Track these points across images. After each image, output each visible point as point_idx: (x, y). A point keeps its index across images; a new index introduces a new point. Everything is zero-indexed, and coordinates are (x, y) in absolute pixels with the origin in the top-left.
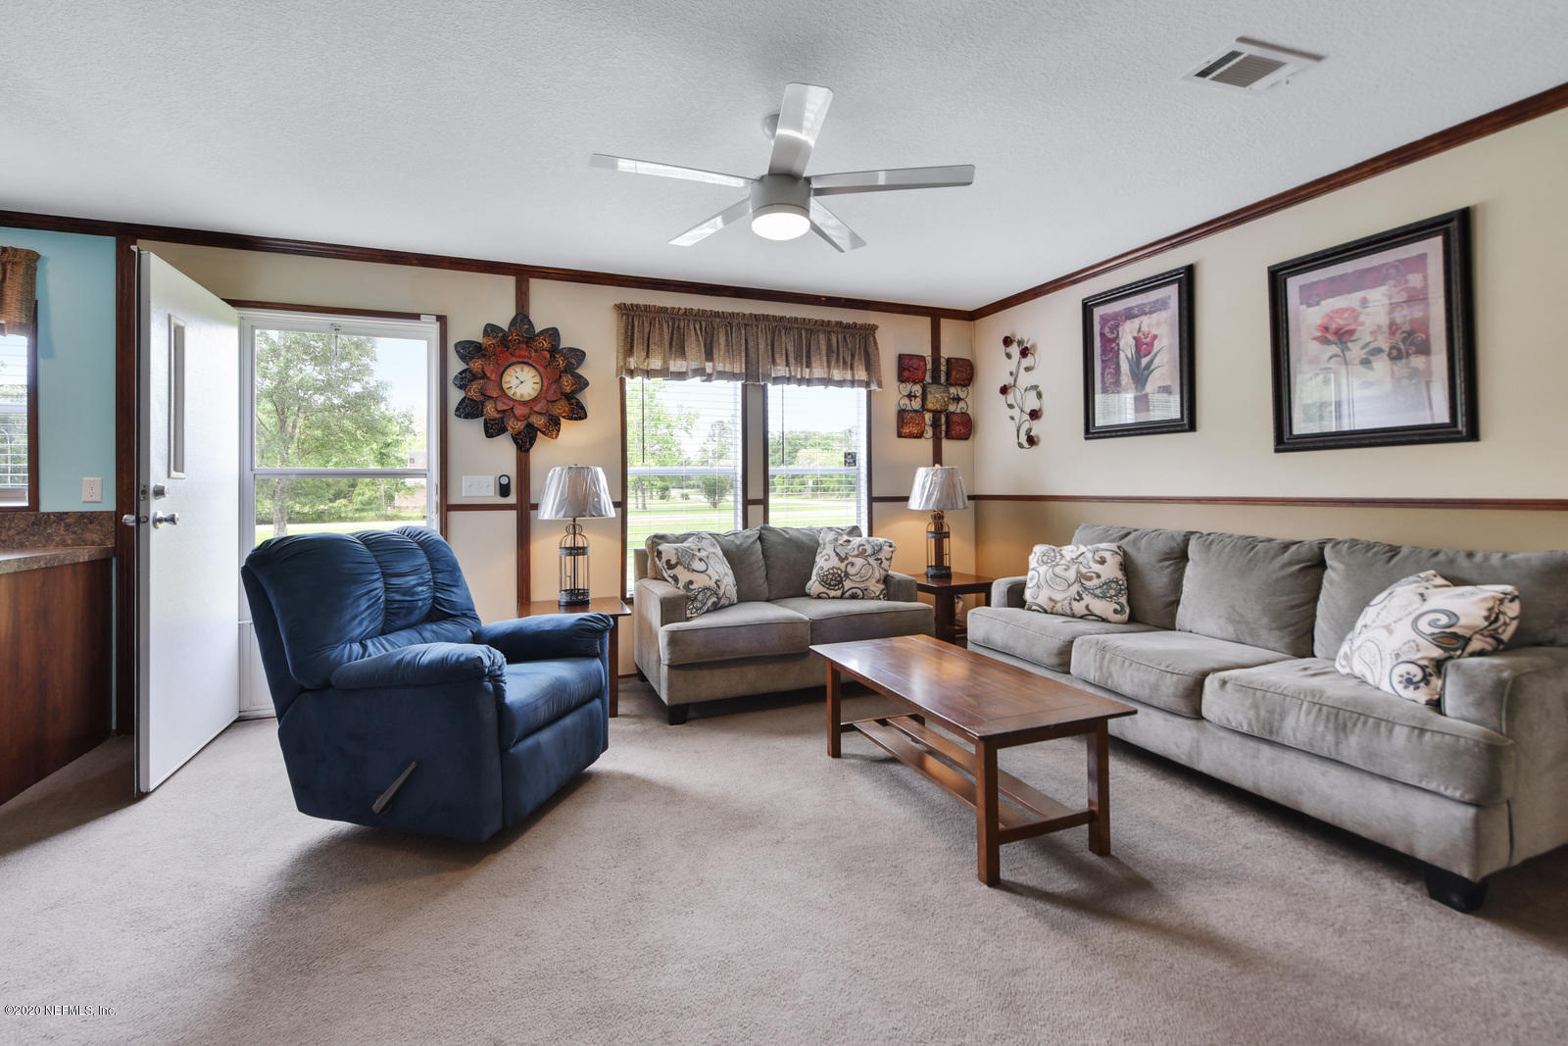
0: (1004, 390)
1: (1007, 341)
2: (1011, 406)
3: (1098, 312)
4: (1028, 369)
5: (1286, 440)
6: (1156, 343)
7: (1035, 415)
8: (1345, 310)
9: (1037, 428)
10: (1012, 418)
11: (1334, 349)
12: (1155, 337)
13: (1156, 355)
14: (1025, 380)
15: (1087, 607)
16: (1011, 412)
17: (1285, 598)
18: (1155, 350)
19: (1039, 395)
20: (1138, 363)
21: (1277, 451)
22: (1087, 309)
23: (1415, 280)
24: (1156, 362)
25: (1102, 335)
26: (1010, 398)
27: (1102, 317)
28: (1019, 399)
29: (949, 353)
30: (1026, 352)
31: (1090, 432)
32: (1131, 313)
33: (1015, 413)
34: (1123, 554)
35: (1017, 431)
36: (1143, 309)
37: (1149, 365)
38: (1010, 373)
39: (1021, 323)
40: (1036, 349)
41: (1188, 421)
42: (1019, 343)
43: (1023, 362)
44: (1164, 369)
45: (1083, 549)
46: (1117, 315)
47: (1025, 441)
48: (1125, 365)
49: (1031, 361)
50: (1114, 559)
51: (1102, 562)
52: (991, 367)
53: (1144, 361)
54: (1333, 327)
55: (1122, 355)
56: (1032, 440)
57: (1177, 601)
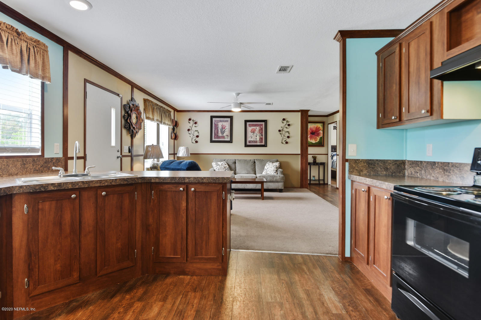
0: (189, 130)
1: (190, 120)
2: (190, 134)
3: (213, 119)
4: (195, 127)
5: (246, 146)
6: (226, 127)
7: (197, 136)
8: (254, 129)
9: (197, 139)
10: (190, 136)
11: (253, 134)
14: (194, 129)
16: (190, 135)
17: (253, 167)
18: (226, 128)
19: (198, 132)
21: (245, 147)
22: (212, 117)
24: (226, 131)
25: (215, 124)
26: (190, 132)
27: (215, 120)
28: (193, 132)
29: (176, 119)
30: (196, 123)
31: (212, 141)
32: (221, 121)
33: (192, 135)
34: (227, 163)
35: (192, 139)
36: (223, 121)
37: (224, 131)
38: (190, 127)
39: (194, 116)
40: (198, 123)
41: (231, 141)
42: (193, 120)
43: (194, 125)
44: (227, 132)
45: (222, 163)
46: (218, 121)
47: (194, 142)
48: (219, 130)
49: (196, 125)
50: (227, 164)
51: (226, 165)
52: (184, 125)
53: (223, 130)
54: (253, 131)
55: (219, 128)
56: (196, 142)
57: (236, 170)
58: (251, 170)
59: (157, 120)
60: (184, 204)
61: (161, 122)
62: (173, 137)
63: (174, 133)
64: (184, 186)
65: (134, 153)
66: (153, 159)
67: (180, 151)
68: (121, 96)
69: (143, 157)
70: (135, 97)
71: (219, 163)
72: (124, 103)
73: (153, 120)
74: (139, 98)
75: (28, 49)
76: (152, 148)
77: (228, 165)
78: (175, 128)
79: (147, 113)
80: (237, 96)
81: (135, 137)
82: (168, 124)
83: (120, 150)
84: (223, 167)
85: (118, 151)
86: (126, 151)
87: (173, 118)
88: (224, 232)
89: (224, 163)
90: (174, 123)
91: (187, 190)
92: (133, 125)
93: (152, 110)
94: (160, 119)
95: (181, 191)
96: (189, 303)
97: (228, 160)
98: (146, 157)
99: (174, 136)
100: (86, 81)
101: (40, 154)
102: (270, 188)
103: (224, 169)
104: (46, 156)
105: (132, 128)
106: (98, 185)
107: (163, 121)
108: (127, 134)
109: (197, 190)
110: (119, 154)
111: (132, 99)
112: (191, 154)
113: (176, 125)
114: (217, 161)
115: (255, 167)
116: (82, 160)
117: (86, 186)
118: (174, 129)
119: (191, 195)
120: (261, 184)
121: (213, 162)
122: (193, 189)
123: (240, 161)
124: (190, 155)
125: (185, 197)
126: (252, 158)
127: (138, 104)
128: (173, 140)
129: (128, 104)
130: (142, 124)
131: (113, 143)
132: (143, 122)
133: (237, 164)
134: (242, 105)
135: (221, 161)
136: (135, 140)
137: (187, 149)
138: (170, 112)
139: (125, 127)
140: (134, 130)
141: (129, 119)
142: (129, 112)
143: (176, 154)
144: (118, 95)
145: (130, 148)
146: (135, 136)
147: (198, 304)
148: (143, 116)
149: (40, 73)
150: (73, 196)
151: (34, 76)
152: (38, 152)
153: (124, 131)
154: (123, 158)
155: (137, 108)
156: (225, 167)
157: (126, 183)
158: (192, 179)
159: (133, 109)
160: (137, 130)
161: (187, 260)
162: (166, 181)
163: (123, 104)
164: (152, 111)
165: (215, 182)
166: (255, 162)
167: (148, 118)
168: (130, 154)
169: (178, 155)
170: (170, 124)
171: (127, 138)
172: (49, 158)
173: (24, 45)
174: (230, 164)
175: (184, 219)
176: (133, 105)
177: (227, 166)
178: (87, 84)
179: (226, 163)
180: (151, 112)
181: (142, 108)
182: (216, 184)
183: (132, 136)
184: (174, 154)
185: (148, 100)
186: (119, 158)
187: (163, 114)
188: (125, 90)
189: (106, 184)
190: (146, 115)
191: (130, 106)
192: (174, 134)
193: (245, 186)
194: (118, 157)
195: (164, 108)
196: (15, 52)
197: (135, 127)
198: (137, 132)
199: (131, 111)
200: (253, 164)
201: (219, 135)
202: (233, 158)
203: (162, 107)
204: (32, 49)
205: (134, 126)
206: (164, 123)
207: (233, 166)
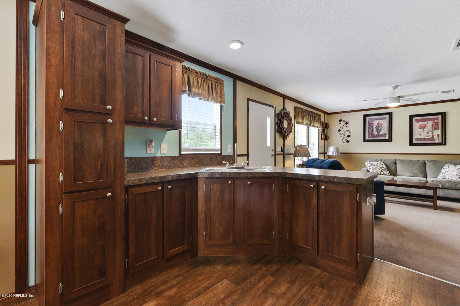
0: (339, 131)
1: (340, 121)
2: (340, 134)
4: (346, 127)
5: (411, 144)
6: (383, 125)
7: (349, 136)
8: (424, 124)
9: (348, 139)
10: (341, 137)
11: (422, 130)
12: (383, 124)
13: (383, 127)
14: (345, 129)
15: (384, 173)
17: (422, 169)
18: (383, 126)
19: (350, 132)
20: (378, 128)
22: (365, 116)
23: (436, 121)
24: (383, 128)
25: (369, 122)
26: (340, 132)
27: (369, 119)
28: (343, 133)
29: (326, 122)
30: (347, 123)
31: (365, 140)
32: (376, 119)
33: (342, 136)
34: (384, 163)
35: (343, 139)
36: (379, 119)
37: (381, 129)
38: (341, 127)
39: (344, 117)
40: (350, 123)
41: (390, 140)
42: (344, 121)
43: (345, 125)
44: (385, 130)
45: (377, 163)
46: (373, 119)
47: (345, 141)
48: (375, 129)
49: (348, 125)
50: (384, 164)
51: (383, 165)
52: (335, 125)
53: (380, 128)
54: (422, 127)
55: (374, 127)
56: (348, 142)
57: (396, 171)
58: (419, 173)
59: (307, 124)
60: (315, 201)
61: (310, 125)
62: (324, 138)
63: (325, 134)
64: (314, 183)
65: (286, 152)
66: (301, 158)
67: (330, 150)
68: (274, 107)
69: (292, 156)
70: (286, 107)
71: (374, 163)
72: (277, 112)
73: (302, 124)
74: (290, 107)
75: (212, 85)
76: (300, 148)
77: (386, 165)
78: (325, 129)
79: (297, 119)
80: (395, 90)
81: (286, 139)
82: (317, 127)
83: (274, 150)
84: (379, 167)
85: (273, 151)
86: (279, 150)
87: (322, 120)
88: (359, 236)
89: (380, 163)
90: (324, 125)
91: (318, 187)
92: (284, 129)
93: (302, 115)
94: (309, 123)
95: (311, 187)
96: (314, 296)
97: (385, 160)
98: (295, 155)
99: (325, 137)
100: (248, 100)
101: (219, 152)
102: (450, 196)
103: (380, 170)
104: (223, 154)
105: (283, 132)
106: (245, 176)
107: (313, 124)
108: (280, 137)
109: (328, 188)
110: (273, 153)
111: (284, 108)
112: (341, 153)
113: (325, 126)
114: (371, 160)
115: (426, 169)
116: (246, 157)
117: (238, 176)
118: (324, 131)
119: (322, 194)
120: (433, 191)
121: (367, 162)
122: (323, 187)
123: (402, 161)
124: (340, 154)
125: (315, 194)
126: (421, 158)
127: (289, 112)
128: (323, 141)
129: (280, 112)
130: (293, 128)
131: (269, 145)
132: (294, 126)
133: (398, 165)
134: (401, 98)
135: (376, 161)
136: (286, 141)
137: (337, 149)
138: (320, 115)
139: (278, 132)
140: (285, 134)
141: (281, 125)
142: (281, 119)
143: (326, 153)
144: (272, 106)
145: (282, 148)
146: (287, 138)
147: (322, 301)
148: (293, 121)
149: (219, 99)
150: (230, 182)
151: (216, 101)
152: (219, 151)
153: (277, 135)
154: (277, 156)
155: (287, 115)
156: (381, 168)
157: (265, 176)
158: (322, 178)
159: (284, 116)
160: (288, 133)
161: (318, 254)
162: (298, 178)
163: (277, 113)
164: (302, 117)
165: (347, 182)
166: (425, 164)
167: (297, 123)
168: (282, 153)
169: (328, 154)
170: (320, 126)
171: (280, 140)
172: (225, 155)
173: (210, 82)
174: (388, 164)
175: (315, 215)
176: (284, 113)
177: (385, 167)
178: (250, 102)
179: (382, 163)
180: (300, 118)
181: (292, 115)
182: (349, 185)
183: (284, 138)
184: (325, 153)
185: (297, 107)
186: (274, 156)
187: (312, 118)
188: (278, 103)
189: (251, 176)
190: (296, 121)
191: (282, 114)
192: (323, 135)
193: (410, 190)
194: (272, 155)
195: (314, 113)
196: (205, 89)
197: (286, 131)
198: (288, 135)
199: (283, 118)
200: (422, 165)
201: (374, 134)
202: (393, 157)
203: (311, 112)
204: (214, 85)
205: (285, 130)
206: (314, 126)
207: (392, 167)
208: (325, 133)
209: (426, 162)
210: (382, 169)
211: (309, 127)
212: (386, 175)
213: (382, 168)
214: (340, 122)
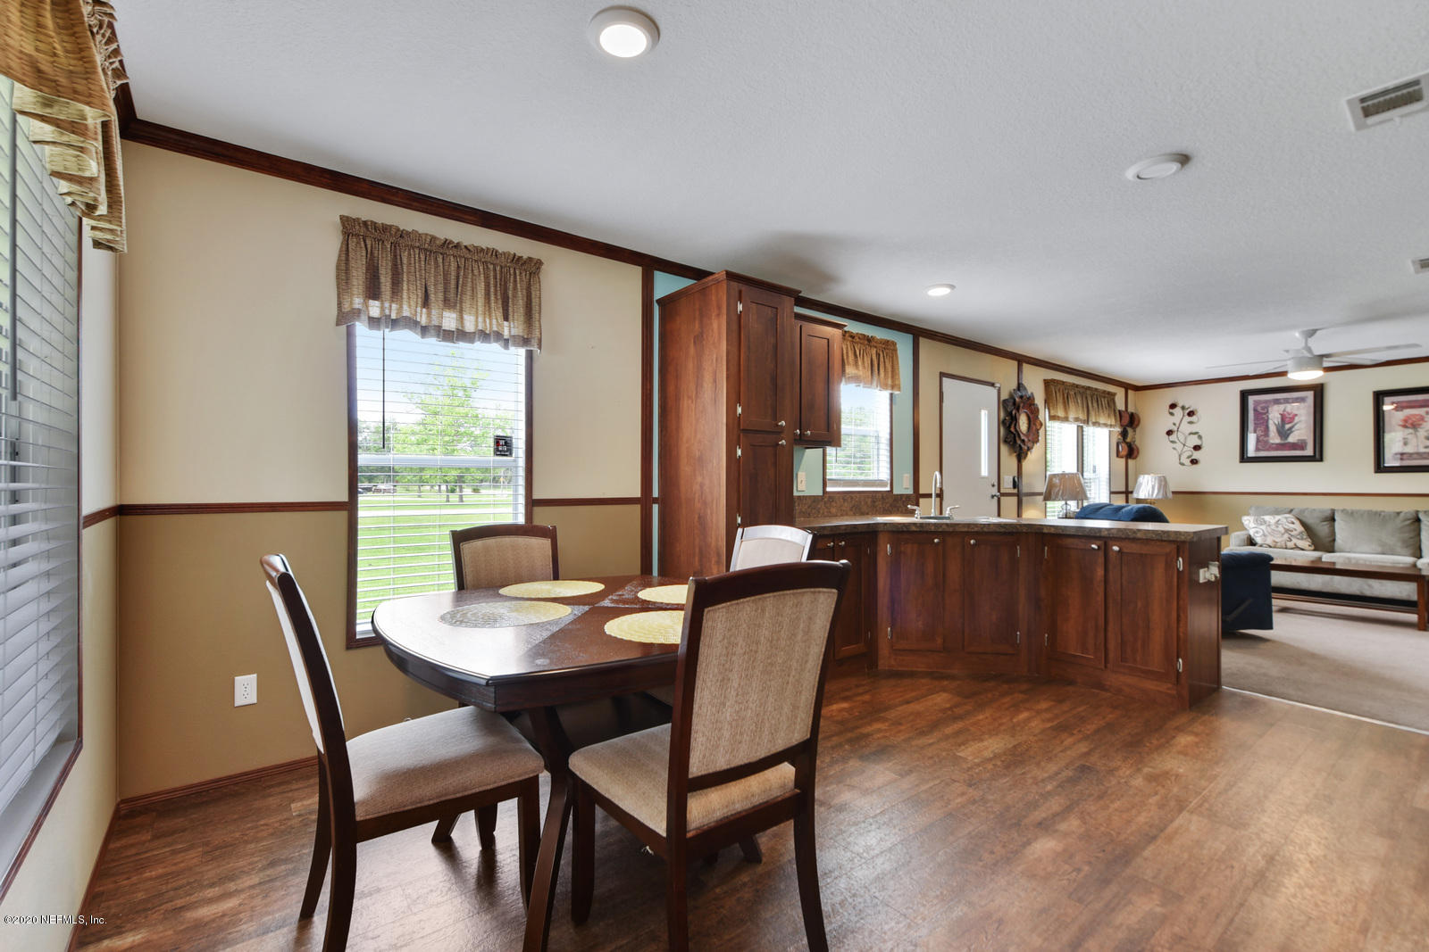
0: (1169, 433)
1: (1173, 406)
2: (1172, 442)
3: (1252, 399)
4: (1191, 423)
5: (1380, 467)
6: (1296, 418)
7: (1197, 448)
8: (1417, 415)
9: (1196, 455)
10: (1174, 449)
11: (1411, 431)
12: (1296, 415)
13: (1296, 424)
14: (1186, 428)
15: (1295, 544)
16: (1174, 445)
17: (1407, 535)
18: (1296, 421)
19: (1200, 437)
20: (1283, 426)
21: (1376, 472)
22: (1244, 395)
24: (1296, 427)
25: (1255, 410)
26: (1173, 437)
27: (1255, 401)
28: (1182, 438)
29: (1131, 409)
30: (1191, 414)
31: (1244, 458)
32: (1277, 402)
33: (1179, 446)
34: (1298, 519)
35: (1180, 456)
36: (1287, 401)
37: (1290, 428)
38: (1174, 424)
39: (1185, 397)
40: (1200, 413)
41: (1318, 456)
42: (1183, 408)
43: (1187, 419)
44: (1302, 431)
45: (1278, 517)
46: (1266, 402)
47: (1187, 462)
48: (1272, 428)
49: (1193, 418)
50: (1297, 523)
51: (1293, 523)
52: (1156, 420)
53: (1287, 426)
54: (1411, 422)
55: (1271, 422)
56: (1194, 462)
57: (1334, 540)
58: (1399, 544)
59: (1077, 419)
61: (1087, 422)
62: (1124, 451)
63: (1127, 443)
65: (1025, 489)
66: (1063, 502)
67: (1141, 484)
68: (998, 385)
69: (1041, 498)
70: (1025, 382)
71: (1267, 518)
72: (1005, 396)
73: (1066, 419)
74: (1034, 382)
76: (1060, 480)
77: (1303, 524)
78: (1130, 430)
79: (1051, 408)
80: (1309, 339)
81: (1025, 458)
82: (1106, 425)
83: (996, 484)
84: (1281, 529)
85: (993, 486)
86: (1007, 485)
87: (1121, 406)
89: (1286, 518)
90: (1126, 420)
92: (1022, 435)
93: (1064, 398)
94: (1082, 416)
97: (1302, 511)
98: (1048, 497)
99: (1128, 450)
100: (942, 375)
101: (888, 489)
103: (1286, 536)
104: (895, 492)
105: (1019, 442)
107: (1093, 419)
108: (1010, 454)
110: (994, 491)
111: (1020, 386)
112: (1173, 493)
113: (1129, 422)
114: (1261, 511)
115: (1419, 535)
116: (938, 500)
117: (951, 530)
118: (1124, 434)
120: (1416, 583)
121: (1248, 515)
123: (1351, 514)
124: (1170, 495)
126: (1408, 507)
127: (1032, 394)
128: (1123, 460)
129: (1011, 396)
130: (1041, 432)
131: (984, 472)
132: (1043, 427)
133: (1339, 525)
135: (1277, 512)
136: (1025, 464)
137: (1163, 482)
138: (1114, 395)
139: (1005, 442)
140: (1023, 446)
141: (1013, 426)
142: (1014, 412)
143: (1132, 492)
144: (993, 385)
145: (1016, 479)
146: (1027, 454)
148: (1044, 414)
149: (889, 382)
151: (884, 388)
152: (887, 487)
153: (1004, 449)
154: (1002, 498)
155: (1029, 403)
156: (1287, 531)
157: (1003, 530)
159: (1022, 405)
160: (1030, 444)
163: (1003, 398)
164: (1064, 402)
166: (1418, 520)
167: (1053, 418)
168: (1015, 491)
169: (1135, 495)
170: (1113, 423)
171: (1010, 461)
172: (898, 495)
174: (1310, 521)
176: (1021, 397)
177: (1299, 528)
178: (945, 380)
179: (1293, 520)
180: (1060, 406)
181: (1039, 401)
183: (1021, 456)
184: (1127, 493)
185: (1053, 381)
186: (996, 498)
187: (1092, 403)
188: (1005, 375)
190: (1049, 413)
191: (1015, 400)
192: (1123, 445)
194: (993, 497)
195: (1096, 389)
196: (866, 365)
197: (1026, 440)
198: (1029, 449)
199: (1018, 410)
200: (1408, 525)
201: (1271, 441)
202: (1326, 505)
203: (1089, 388)
204: (881, 354)
205: (1023, 437)
206: (1096, 424)
207: (1323, 530)
208: (1128, 440)
209: (1421, 516)
210: (1292, 533)
211: (1082, 427)
212: (1303, 550)
213: (1292, 531)
214: (1171, 411)
